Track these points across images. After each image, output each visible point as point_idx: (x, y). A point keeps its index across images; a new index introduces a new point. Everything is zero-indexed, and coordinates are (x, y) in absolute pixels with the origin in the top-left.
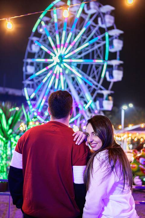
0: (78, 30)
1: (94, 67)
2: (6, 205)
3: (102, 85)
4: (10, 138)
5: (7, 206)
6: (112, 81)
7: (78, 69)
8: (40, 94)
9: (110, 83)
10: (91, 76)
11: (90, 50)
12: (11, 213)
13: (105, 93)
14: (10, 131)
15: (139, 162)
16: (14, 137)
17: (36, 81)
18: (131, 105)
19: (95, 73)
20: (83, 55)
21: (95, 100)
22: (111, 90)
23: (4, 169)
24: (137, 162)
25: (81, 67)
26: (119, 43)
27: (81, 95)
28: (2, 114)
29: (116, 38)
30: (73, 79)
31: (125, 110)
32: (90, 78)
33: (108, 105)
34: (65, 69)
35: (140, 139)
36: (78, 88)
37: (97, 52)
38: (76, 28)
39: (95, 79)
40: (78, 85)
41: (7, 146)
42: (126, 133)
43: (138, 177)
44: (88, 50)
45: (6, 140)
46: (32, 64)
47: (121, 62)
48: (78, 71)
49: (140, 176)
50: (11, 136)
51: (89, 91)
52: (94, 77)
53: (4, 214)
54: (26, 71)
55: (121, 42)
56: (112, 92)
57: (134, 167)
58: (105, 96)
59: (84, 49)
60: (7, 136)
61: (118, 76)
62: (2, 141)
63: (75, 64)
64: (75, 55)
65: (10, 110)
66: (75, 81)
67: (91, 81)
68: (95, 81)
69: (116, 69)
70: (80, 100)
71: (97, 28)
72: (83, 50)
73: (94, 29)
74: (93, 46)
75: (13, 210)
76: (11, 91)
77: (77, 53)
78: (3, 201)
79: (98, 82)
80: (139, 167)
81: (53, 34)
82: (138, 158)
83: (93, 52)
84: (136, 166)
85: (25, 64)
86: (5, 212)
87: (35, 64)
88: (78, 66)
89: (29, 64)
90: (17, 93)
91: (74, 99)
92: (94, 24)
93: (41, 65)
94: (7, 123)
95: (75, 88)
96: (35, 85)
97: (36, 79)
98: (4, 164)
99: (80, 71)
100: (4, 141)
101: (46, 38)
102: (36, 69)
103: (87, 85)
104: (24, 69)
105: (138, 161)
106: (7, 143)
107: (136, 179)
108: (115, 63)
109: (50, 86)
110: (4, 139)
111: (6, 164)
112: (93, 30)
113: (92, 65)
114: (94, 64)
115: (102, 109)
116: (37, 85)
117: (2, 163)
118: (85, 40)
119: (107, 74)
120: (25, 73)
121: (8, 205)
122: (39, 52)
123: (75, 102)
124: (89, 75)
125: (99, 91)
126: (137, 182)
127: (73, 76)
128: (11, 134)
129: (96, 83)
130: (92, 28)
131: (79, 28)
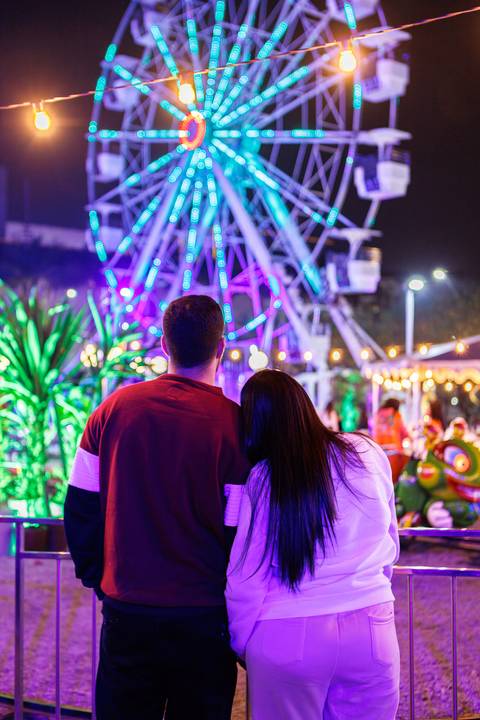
0: (261, 33)
1: (315, 152)
2: (46, 592)
3: (344, 211)
4: (54, 394)
5: (49, 596)
6: (376, 197)
7: (263, 161)
8: (144, 244)
9: (368, 203)
10: (308, 183)
11: (302, 99)
12: (62, 614)
13: (355, 236)
14: (53, 374)
15: (443, 460)
16: (66, 391)
17: (129, 203)
18: (440, 275)
19: (321, 173)
20: (279, 113)
21: (321, 263)
22: (373, 228)
23: (36, 489)
24: (437, 458)
25: (274, 154)
26: (395, 73)
27: (276, 245)
28: (27, 324)
29: (386, 56)
30: (250, 193)
31: (416, 294)
32: (304, 191)
33: (364, 276)
34: (223, 160)
35: (465, 383)
36: (264, 223)
37: (325, 103)
38: (256, 25)
39: (320, 193)
40: (264, 213)
41: (43, 420)
42: (417, 366)
43: (439, 505)
44: (295, 98)
45: (41, 401)
46: (114, 148)
47: (405, 135)
48: (265, 169)
49: (445, 501)
50: (56, 388)
51: (302, 232)
52: (317, 187)
53: (44, 617)
54: (97, 171)
55: (404, 69)
56: (377, 233)
57: (428, 476)
58: (354, 249)
59: (283, 93)
60: (44, 390)
61: (394, 179)
62: (28, 405)
63: (256, 146)
64: (254, 115)
65: (51, 312)
66: (255, 200)
67: (306, 201)
68: (321, 199)
69: (385, 160)
70: (273, 262)
71: (322, 25)
72: (278, 99)
73: (315, 27)
74: (312, 84)
75: (68, 607)
76: (49, 236)
77: (261, 108)
78: (38, 582)
79: (331, 203)
80: (442, 474)
81: (181, 46)
82: (440, 446)
83: (312, 102)
84: (433, 470)
85: (91, 150)
86: (46, 611)
87: (124, 147)
88: (265, 151)
89: (104, 148)
90: (70, 240)
91: (255, 260)
92: (314, 12)
93: (145, 151)
94: (42, 350)
95: (256, 223)
96: (127, 217)
97: (131, 196)
98: (36, 472)
99: (271, 167)
100: (34, 405)
101: (157, 59)
102: (128, 164)
103: (295, 212)
104: (89, 165)
105: (440, 456)
106: (43, 410)
107: (435, 509)
108: (384, 137)
109: (174, 219)
110: (35, 399)
111: (43, 474)
112: (309, 29)
113: (310, 147)
114: (315, 141)
115: (346, 290)
116: (134, 218)
117: (32, 472)
118: (285, 63)
119: (359, 174)
120: (92, 178)
121: (55, 594)
122: (134, 109)
123: (257, 269)
124: (300, 181)
125: (335, 233)
126: (438, 519)
127: (248, 183)
128: (56, 382)
129: (322, 206)
130: (306, 22)
131: (263, 26)
